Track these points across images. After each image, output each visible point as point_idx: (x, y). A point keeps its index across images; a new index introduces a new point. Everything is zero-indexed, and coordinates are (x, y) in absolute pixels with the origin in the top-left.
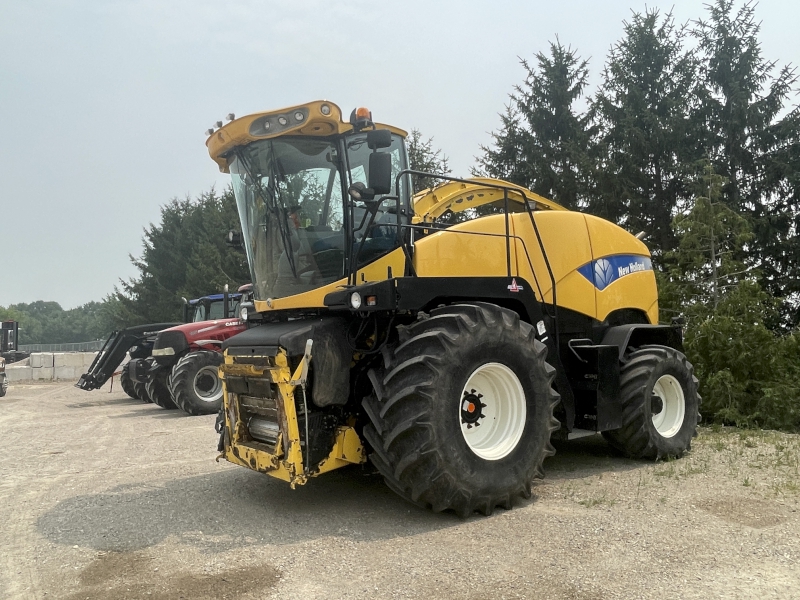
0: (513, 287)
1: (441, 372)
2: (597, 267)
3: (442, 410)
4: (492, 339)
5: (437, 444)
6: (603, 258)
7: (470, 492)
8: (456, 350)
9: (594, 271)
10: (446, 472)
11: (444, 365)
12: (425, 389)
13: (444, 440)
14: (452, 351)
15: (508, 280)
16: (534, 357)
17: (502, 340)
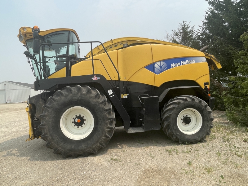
0: (95, 78)
1: (50, 110)
2: (156, 65)
3: (50, 123)
4: (74, 98)
5: (49, 134)
6: (160, 61)
7: (63, 150)
8: (57, 103)
9: (154, 67)
10: (53, 143)
11: (51, 108)
12: (44, 116)
13: (51, 132)
14: (55, 103)
15: (93, 76)
16: (97, 104)
17: (80, 98)
